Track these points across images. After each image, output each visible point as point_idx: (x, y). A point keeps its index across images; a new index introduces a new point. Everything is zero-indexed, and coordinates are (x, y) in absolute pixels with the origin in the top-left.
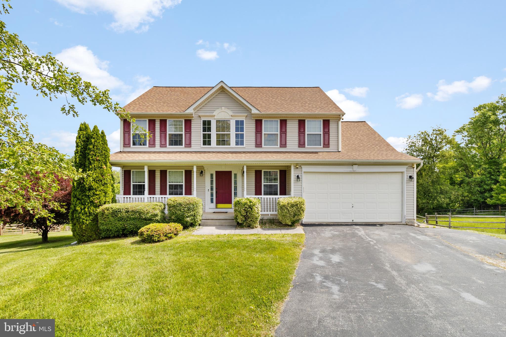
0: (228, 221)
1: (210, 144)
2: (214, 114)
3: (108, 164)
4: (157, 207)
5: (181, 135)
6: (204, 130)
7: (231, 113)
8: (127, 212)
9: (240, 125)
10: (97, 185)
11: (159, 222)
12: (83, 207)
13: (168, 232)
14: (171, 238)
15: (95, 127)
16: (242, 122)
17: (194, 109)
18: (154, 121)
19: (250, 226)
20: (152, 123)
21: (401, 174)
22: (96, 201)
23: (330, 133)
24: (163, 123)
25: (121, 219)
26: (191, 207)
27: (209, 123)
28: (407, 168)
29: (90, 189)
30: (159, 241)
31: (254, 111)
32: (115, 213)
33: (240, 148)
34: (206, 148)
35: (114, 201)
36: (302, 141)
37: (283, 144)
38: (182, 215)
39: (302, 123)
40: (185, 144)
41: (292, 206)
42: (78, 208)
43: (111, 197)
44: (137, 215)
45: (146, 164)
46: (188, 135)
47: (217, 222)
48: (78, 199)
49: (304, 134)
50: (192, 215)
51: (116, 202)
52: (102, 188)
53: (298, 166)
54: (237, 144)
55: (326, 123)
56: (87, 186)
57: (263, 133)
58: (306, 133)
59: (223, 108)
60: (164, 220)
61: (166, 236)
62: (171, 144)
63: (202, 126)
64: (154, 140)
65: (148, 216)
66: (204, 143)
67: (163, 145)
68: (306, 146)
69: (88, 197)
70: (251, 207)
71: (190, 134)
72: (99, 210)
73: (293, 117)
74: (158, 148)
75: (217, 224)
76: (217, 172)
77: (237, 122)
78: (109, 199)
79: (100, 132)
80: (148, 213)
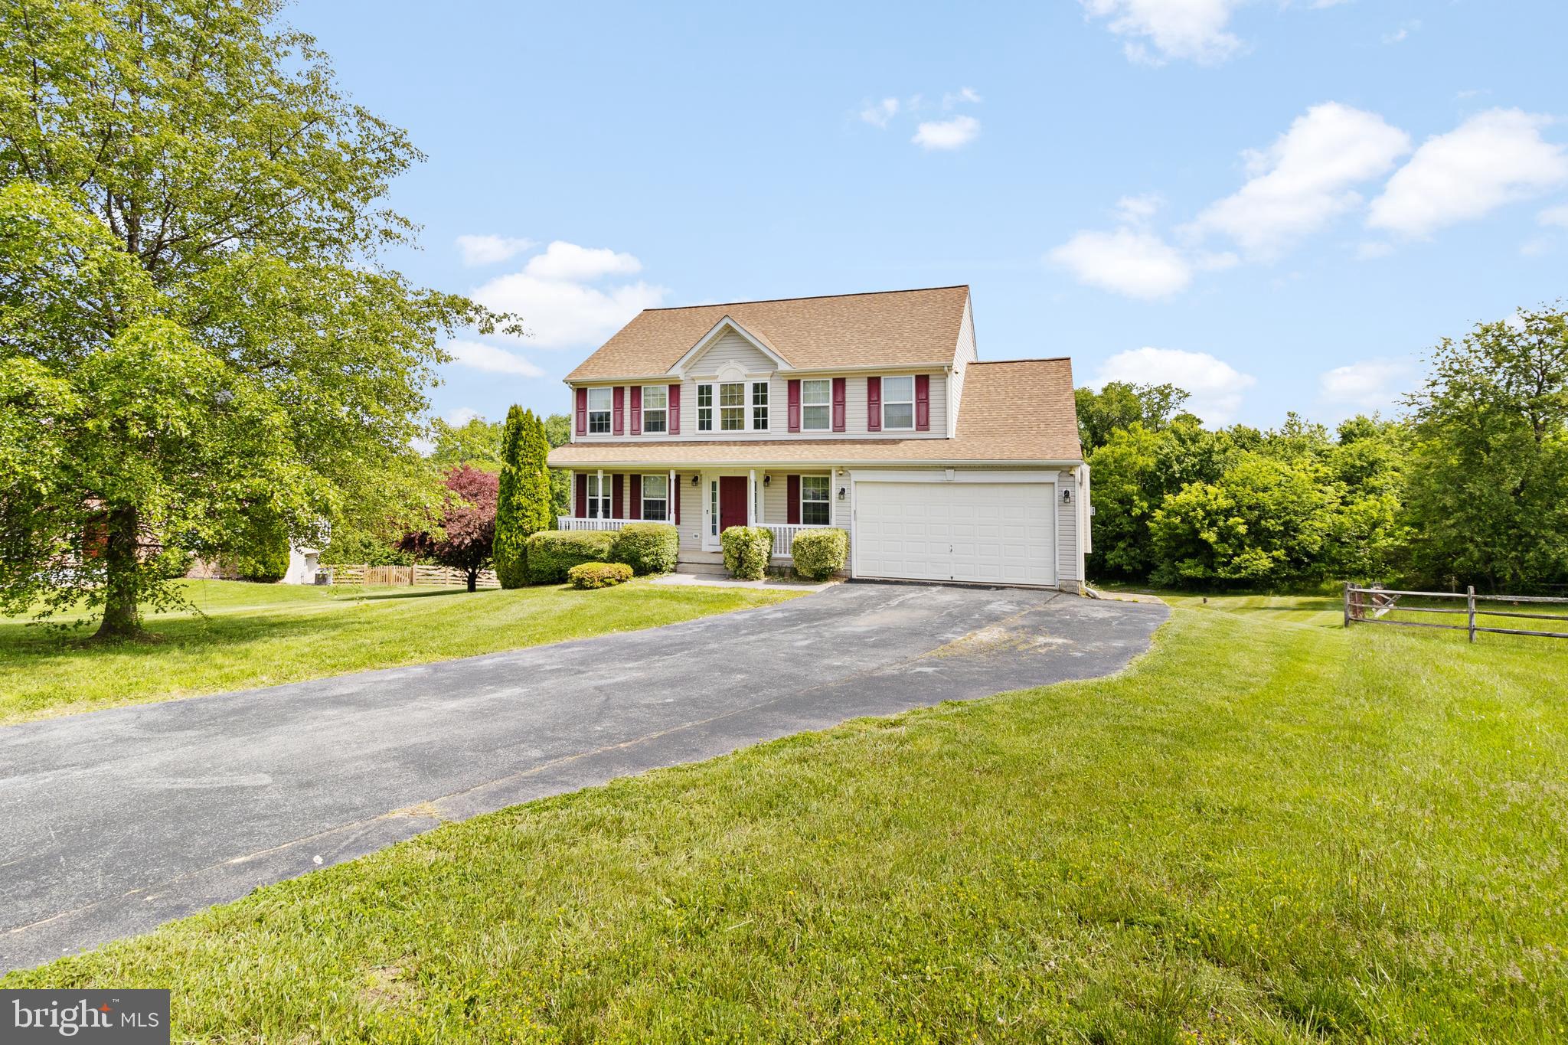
0: (713, 567)
1: (709, 428)
2: (717, 373)
3: (545, 468)
4: (606, 538)
5: (663, 412)
6: (701, 403)
7: (745, 370)
8: (564, 544)
9: (760, 391)
10: (528, 502)
11: (605, 562)
12: (509, 535)
13: (606, 575)
14: (610, 585)
15: (529, 411)
16: (765, 386)
17: (684, 366)
18: (622, 389)
19: (745, 577)
20: (619, 391)
21: (1051, 486)
22: (526, 527)
23: (931, 402)
24: (636, 391)
25: (555, 555)
26: (652, 541)
27: (709, 389)
28: (1059, 475)
29: (519, 507)
30: (591, 588)
31: (783, 367)
32: (548, 545)
33: (761, 434)
34: (705, 435)
35: (553, 526)
36: (874, 418)
37: (840, 427)
38: (638, 553)
39: (874, 384)
40: (670, 429)
41: (812, 543)
42: (503, 537)
43: (548, 521)
44: (576, 550)
45: (600, 468)
46: (674, 412)
47: (703, 569)
48: (504, 523)
49: (879, 404)
50: (652, 553)
51: (557, 529)
52: (535, 506)
53: (844, 470)
54: (757, 426)
55: (922, 382)
56: (515, 503)
57: (802, 405)
58: (883, 403)
59: (732, 361)
60: (613, 558)
61: (602, 581)
62: (648, 429)
63: (697, 396)
64: (622, 423)
65: (591, 552)
66: (702, 427)
67: (635, 432)
68: (883, 428)
69: (516, 519)
70: (746, 544)
71: (678, 410)
72: (528, 540)
73: (857, 374)
74: (627, 437)
75: (703, 571)
76: (722, 478)
77: (756, 387)
78: (545, 523)
79: (535, 420)
80: (590, 547)
